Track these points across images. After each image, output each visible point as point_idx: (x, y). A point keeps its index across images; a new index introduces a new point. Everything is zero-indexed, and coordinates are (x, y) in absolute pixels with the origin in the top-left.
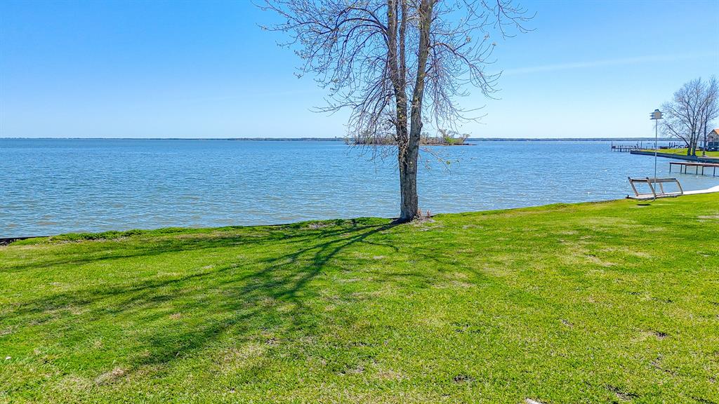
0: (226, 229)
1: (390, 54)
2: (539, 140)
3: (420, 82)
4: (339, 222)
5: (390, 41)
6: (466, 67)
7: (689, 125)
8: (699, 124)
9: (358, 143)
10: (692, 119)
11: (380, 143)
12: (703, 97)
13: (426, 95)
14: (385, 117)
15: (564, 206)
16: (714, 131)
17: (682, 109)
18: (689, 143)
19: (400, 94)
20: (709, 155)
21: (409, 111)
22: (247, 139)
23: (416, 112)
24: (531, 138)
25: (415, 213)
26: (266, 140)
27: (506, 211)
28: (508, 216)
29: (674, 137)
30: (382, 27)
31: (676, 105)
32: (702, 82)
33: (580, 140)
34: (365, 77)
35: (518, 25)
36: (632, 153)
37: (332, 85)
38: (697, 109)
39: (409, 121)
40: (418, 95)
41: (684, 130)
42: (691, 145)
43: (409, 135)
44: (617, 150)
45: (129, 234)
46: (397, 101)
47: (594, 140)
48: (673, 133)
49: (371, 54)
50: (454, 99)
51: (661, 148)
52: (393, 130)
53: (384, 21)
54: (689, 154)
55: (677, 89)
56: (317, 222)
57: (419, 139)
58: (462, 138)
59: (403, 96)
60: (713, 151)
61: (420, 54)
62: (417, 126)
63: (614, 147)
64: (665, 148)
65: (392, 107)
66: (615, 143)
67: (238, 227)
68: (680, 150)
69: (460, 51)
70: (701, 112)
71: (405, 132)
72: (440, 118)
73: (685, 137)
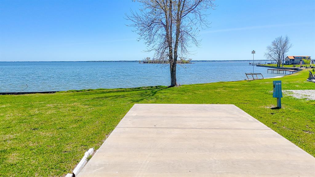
0: (118, 89)
1: (167, 34)
2: (221, 61)
3: (177, 43)
4: (152, 87)
5: (167, 30)
6: (191, 38)
7: (278, 55)
8: (281, 54)
9: (145, 63)
10: (278, 52)
11: (154, 63)
12: (282, 44)
13: (178, 47)
14: (165, 54)
15: (223, 82)
16: (287, 57)
17: (275, 48)
18: (278, 62)
19: (170, 46)
20: (285, 66)
21: (173, 52)
22: (95, 61)
23: (176, 52)
24: (217, 60)
25: (176, 84)
26: (103, 61)
27: (204, 84)
28: (204, 85)
29: (272, 59)
30: (164, 25)
31: (273, 47)
32: (282, 38)
33: (238, 61)
34: (159, 41)
35: (206, 26)
36: (257, 66)
37: (148, 43)
38: (280, 49)
39: (173, 55)
40: (176, 47)
41: (276, 57)
42: (279, 63)
43: (173, 60)
44: (251, 65)
45: (89, 90)
46: (170, 49)
47: (244, 61)
48: (272, 58)
49: (161, 34)
50: (188, 49)
51: (268, 64)
52: (168, 58)
53: (165, 24)
54: (278, 66)
55: (273, 41)
56: (145, 87)
57: (177, 60)
58: (189, 61)
59: (171, 47)
60: (287, 65)
61: (177, 34)
62: (176, 57)
63: (250, 64)
64: (270, 64)
65: (167, 50)
66: (251, 62)
67: (121, 88)
68: (275, 65)
69: (189, 33)
70: (282, 50)
71: (172, 58)
72: (183, 54)
73: (276, 59)
